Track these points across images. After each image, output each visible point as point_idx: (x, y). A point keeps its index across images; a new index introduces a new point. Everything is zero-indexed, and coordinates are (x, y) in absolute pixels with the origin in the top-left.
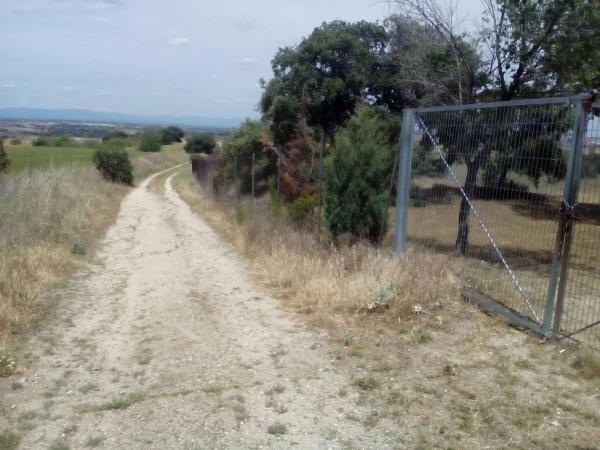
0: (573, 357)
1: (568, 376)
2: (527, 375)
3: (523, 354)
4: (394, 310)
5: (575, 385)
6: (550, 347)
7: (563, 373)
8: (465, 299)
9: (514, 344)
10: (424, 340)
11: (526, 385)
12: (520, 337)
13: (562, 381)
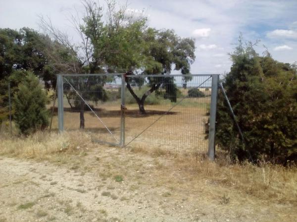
0: (130, 150)
1: (131, 154)
2: (119, 156)
3: (117, 151)
4: (70, 150)
5: (133, 155)
6: (123, 149)
7: (129, 153)
8: (93, 142)
9: (113, 150)
10: (86, 155)
11: (121, 158)
12: (114, 149)
13: (129, 155)
